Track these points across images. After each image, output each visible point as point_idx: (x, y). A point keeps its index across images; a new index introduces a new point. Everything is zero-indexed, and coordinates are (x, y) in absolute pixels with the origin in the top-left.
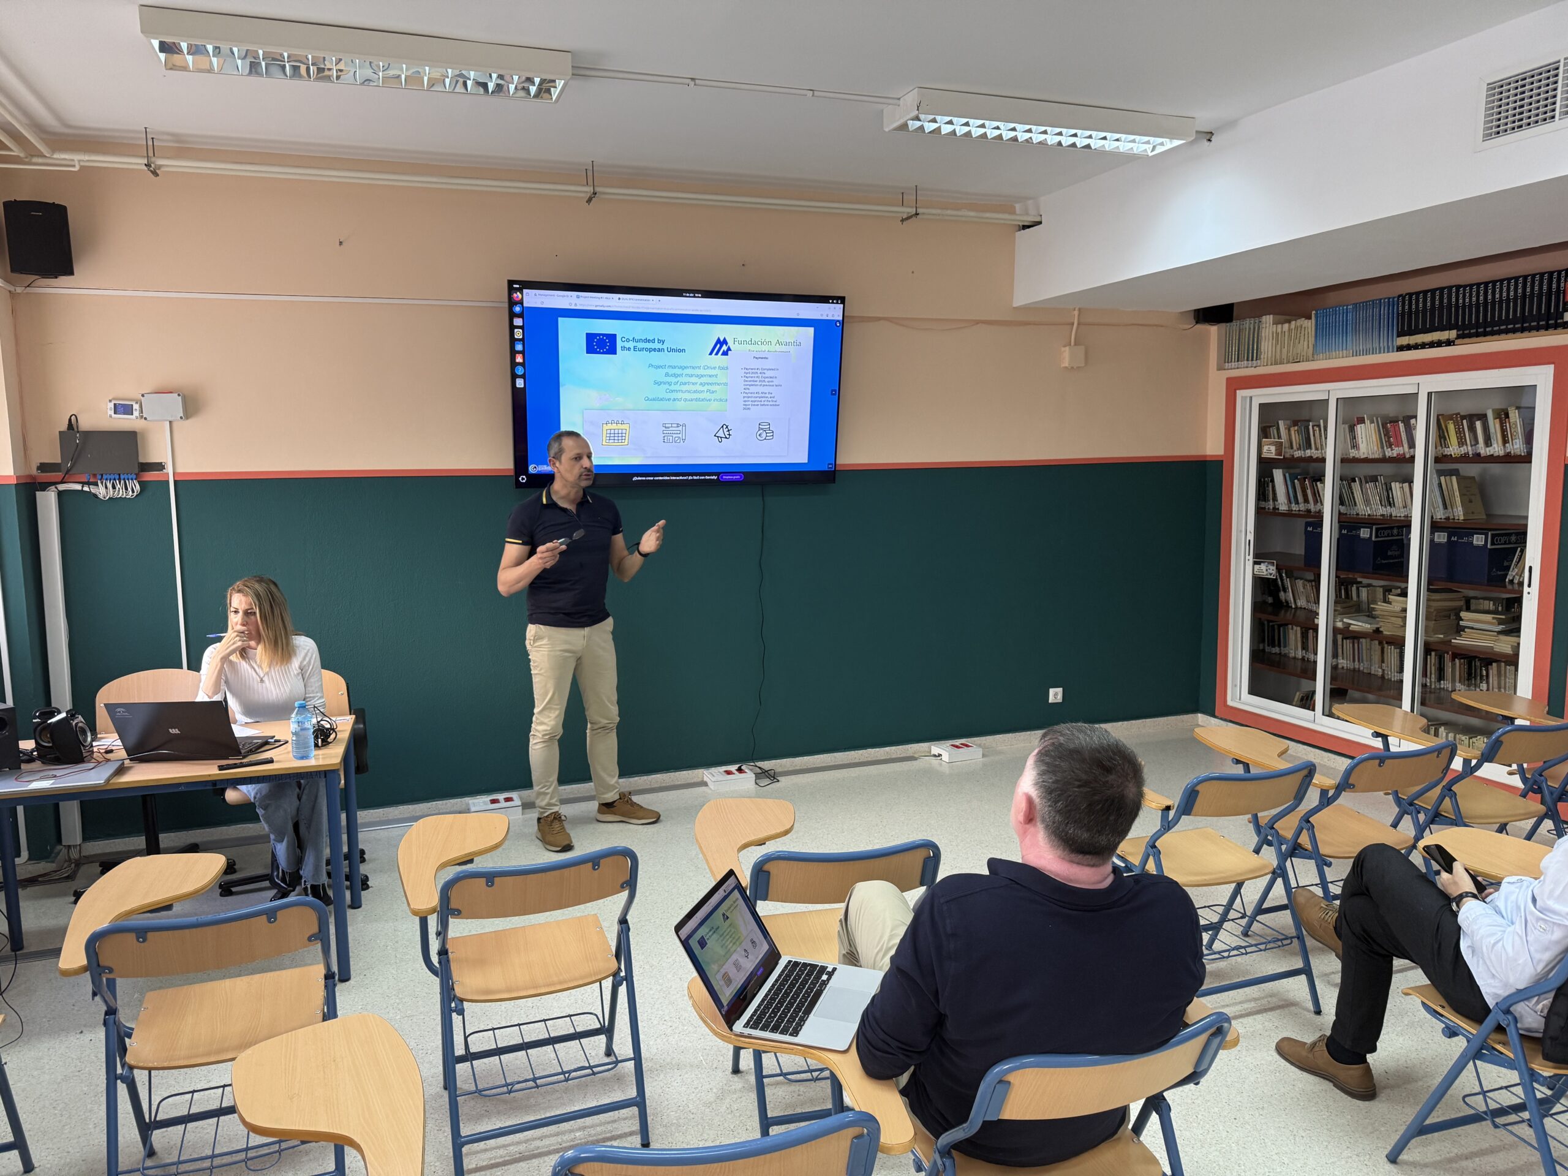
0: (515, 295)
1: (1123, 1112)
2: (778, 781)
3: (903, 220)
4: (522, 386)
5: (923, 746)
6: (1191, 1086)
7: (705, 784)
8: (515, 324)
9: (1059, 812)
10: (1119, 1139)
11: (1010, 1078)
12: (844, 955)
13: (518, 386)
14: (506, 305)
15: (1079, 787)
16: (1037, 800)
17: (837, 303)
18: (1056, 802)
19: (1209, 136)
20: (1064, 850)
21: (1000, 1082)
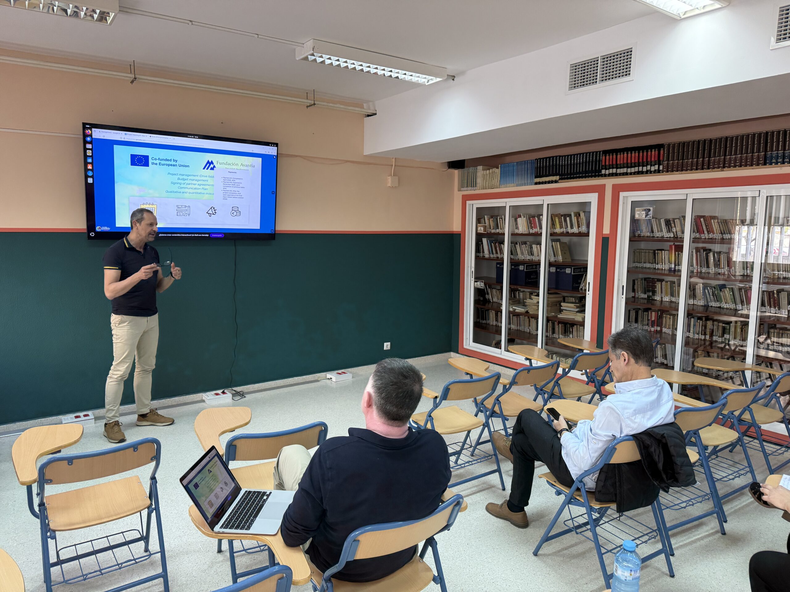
0: (87, 131)
1: (415, 547)
2: (245, 397)
3: (307, 107)
4: (92, 182)
5: (322, 375)
7: (203, 401)
8: (87, 147)
9: (383, 398)
10: (413, 561)
11: (360, 538)
12: (276, 485)
13: (89, 182)
14: (82, 137)
15: (392, 385)
16: (373, 394)
17: (274, 146)
18: (382, 394)
19: (453, 78)
20: (385, 419)
21: (355, 541)
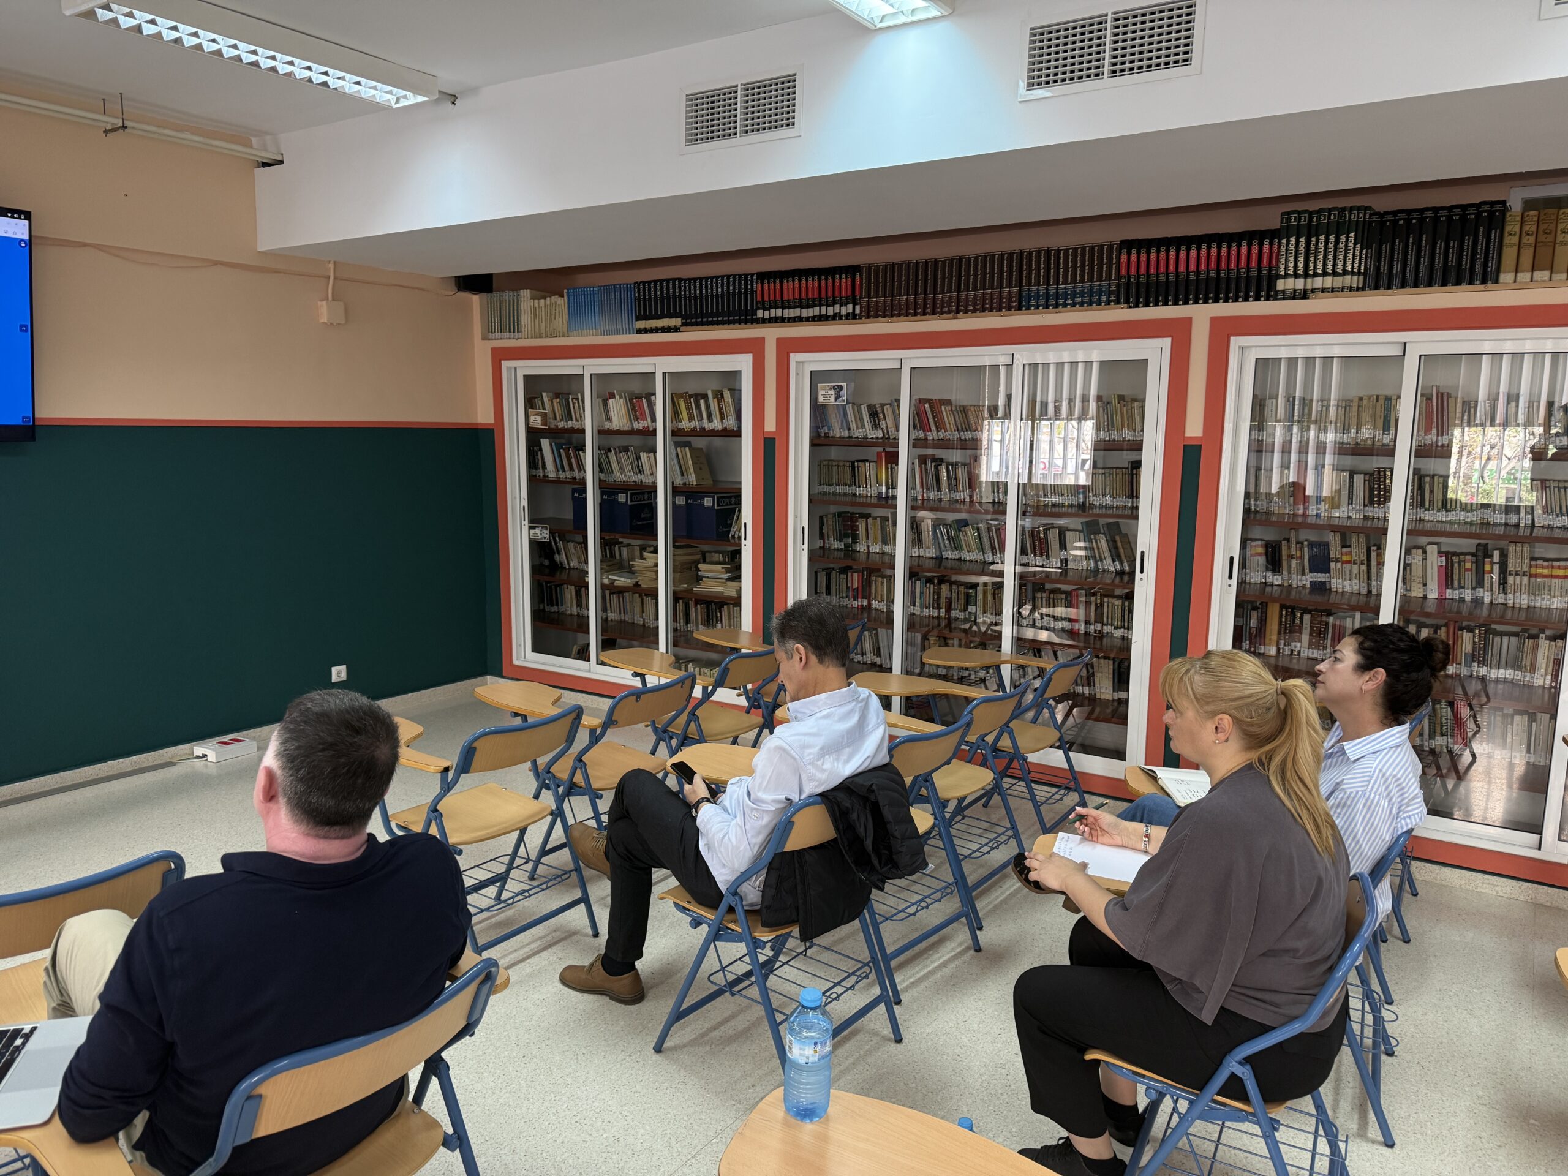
1: (402, 1083)
3: (106, 132)
5: (184, 748)
6: (467, 1039)
9: (301, 780)
10: (399, 1115)
11: (262, 1090)
15: (323, 750)
16: (278, 772)
17: (20, 219)
18: (298, 770)
19: (453, 99)
20: (308, 824)
21: (249, 1098)
